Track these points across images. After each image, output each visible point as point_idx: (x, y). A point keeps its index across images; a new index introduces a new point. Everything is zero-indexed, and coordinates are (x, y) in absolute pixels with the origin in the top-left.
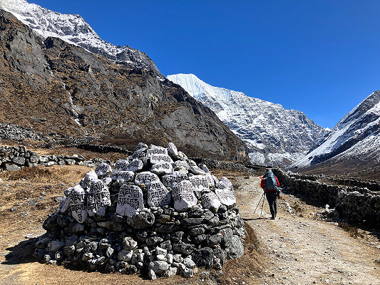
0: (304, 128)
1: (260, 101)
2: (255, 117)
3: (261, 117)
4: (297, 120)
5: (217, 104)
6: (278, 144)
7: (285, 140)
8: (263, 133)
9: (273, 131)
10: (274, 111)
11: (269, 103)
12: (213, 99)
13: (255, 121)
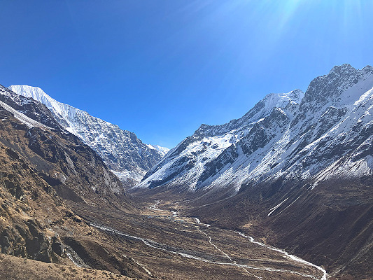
0: (134, 146)
1: (101, 121)
2: (97, 135)
3: (101, 136)
4: (130, 140)
5: (64, 121)
6: (116, 161)
7: (121, 157)
8: (104, 151)
9: (111, 149)
10: (112, 131)
11: (108, 124)
12: (60, 116)
13: (96, 139)
